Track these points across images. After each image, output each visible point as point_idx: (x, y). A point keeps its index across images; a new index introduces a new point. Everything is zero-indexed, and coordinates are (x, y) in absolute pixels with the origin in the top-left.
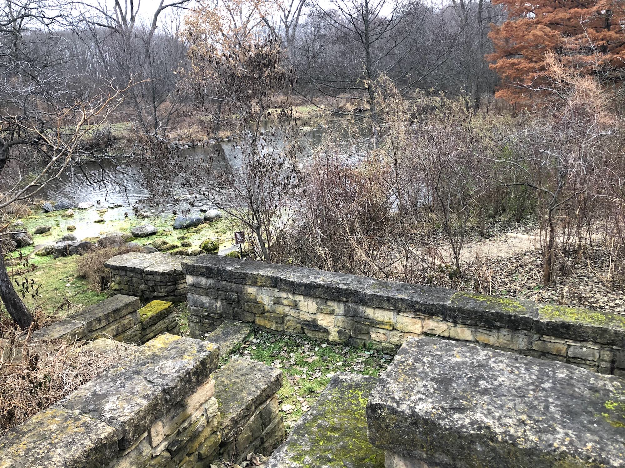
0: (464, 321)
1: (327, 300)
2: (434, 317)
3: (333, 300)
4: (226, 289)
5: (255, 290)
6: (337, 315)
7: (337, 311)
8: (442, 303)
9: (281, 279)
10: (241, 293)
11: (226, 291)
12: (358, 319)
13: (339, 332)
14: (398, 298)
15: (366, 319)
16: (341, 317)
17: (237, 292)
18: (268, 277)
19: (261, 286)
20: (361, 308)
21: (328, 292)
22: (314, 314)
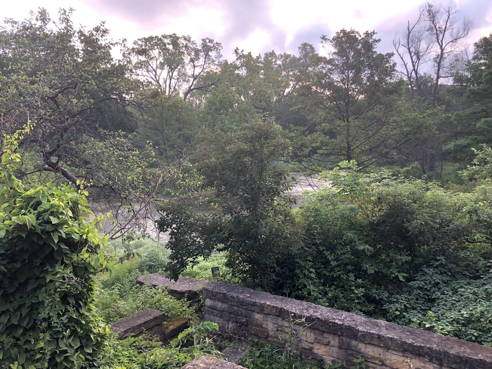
0: (449, 364)
1: (324, 332)
2: (421, 358)
3: (329, 333)
4: (237, 314)
5: (261, 317)
6: (332, 346)
7: (332, 342)
8: (428, 346)
9: (285, 310)
10: (250, 318)
11: (238, 315)
12: (350, 352)
13: (333, 362)
14: (388, 337)
15: (358, 352)
16: (335, 348)
17: (246, 317)
18: (273, 307)
19: (267, 314)
20: (354, 343)
21: (325, 325)
22: (312, 343)
